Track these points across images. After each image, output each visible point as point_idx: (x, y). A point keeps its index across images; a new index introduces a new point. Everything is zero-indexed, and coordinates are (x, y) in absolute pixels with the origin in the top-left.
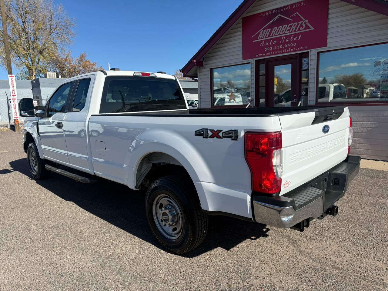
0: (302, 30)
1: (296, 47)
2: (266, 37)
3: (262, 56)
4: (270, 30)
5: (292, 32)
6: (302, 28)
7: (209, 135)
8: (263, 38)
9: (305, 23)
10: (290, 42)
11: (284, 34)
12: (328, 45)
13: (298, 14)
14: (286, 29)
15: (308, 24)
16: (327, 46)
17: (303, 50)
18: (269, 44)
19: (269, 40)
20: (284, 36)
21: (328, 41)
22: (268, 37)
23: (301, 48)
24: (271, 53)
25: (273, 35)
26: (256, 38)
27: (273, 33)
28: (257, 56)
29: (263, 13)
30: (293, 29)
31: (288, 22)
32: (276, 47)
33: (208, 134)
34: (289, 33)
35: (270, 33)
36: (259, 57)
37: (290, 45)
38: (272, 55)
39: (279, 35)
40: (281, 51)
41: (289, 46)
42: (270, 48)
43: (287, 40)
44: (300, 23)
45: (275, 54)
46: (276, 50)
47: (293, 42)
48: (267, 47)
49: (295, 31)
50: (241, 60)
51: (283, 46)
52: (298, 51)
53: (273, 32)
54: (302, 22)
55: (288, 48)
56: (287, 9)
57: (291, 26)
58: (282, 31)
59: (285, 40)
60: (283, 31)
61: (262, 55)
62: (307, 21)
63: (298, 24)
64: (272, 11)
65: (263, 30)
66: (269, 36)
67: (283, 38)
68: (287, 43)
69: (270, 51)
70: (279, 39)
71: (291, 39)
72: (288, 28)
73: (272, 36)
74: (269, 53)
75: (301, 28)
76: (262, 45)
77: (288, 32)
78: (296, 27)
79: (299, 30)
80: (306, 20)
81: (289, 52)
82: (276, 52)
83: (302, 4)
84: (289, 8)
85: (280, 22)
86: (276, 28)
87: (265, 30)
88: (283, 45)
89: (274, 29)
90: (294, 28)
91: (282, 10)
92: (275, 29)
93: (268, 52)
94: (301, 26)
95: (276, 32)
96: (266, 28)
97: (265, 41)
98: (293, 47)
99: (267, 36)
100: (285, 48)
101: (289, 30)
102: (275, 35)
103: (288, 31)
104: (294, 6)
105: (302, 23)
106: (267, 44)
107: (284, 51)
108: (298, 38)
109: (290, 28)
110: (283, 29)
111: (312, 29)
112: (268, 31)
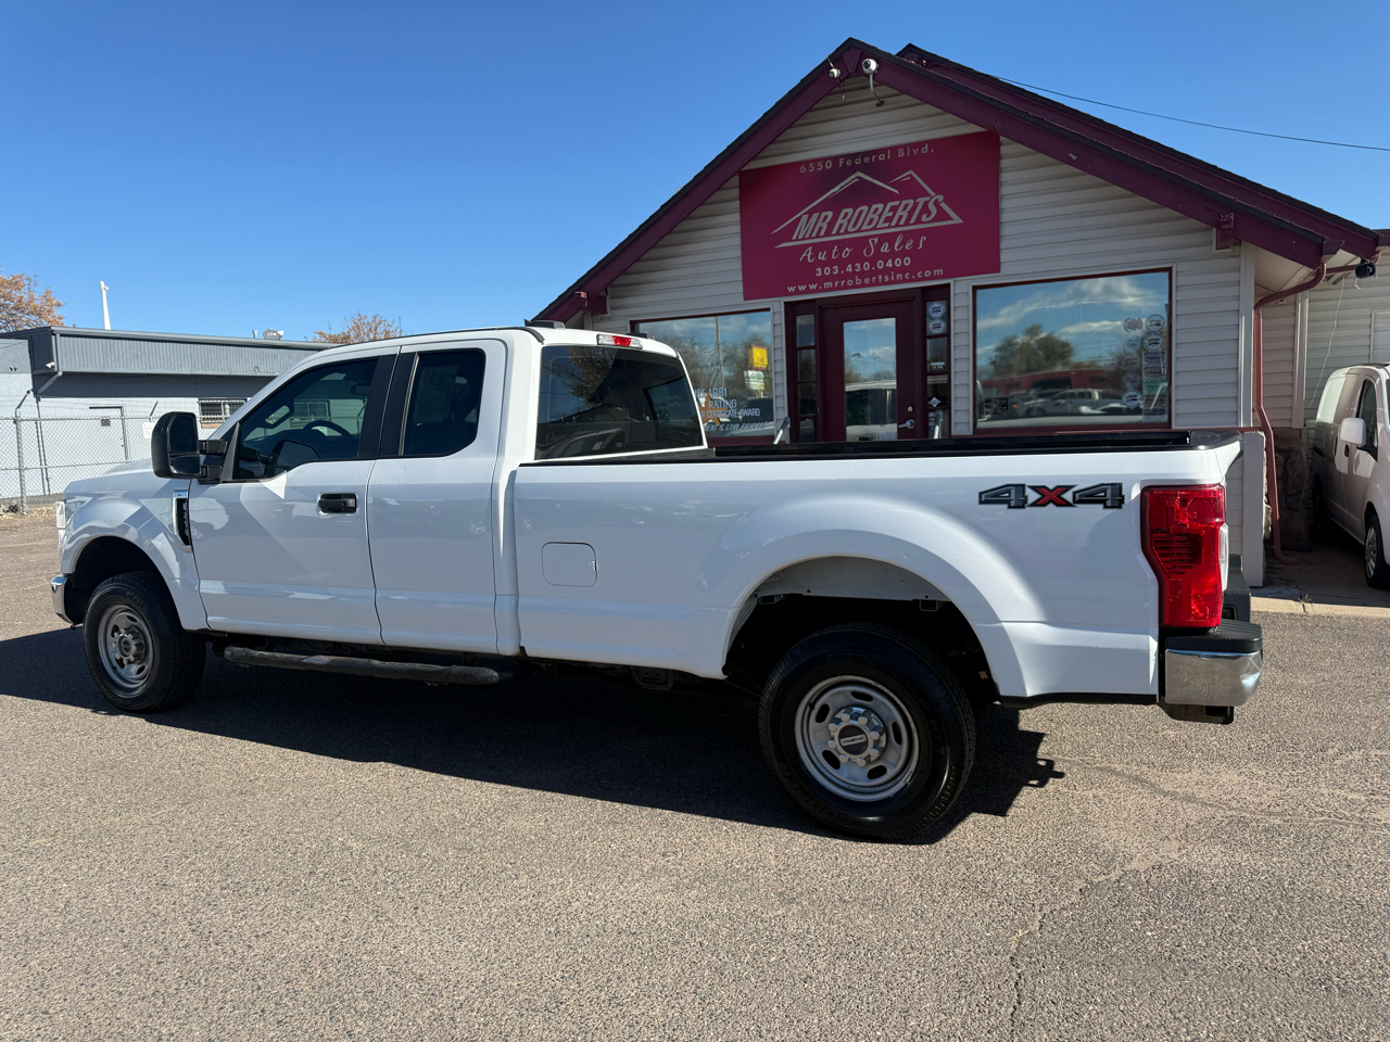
0: (927, 223)
1: (912, 269)
2: (818, 236)
3: (808, 291)
4: (830, 214)
5: (897, 225)
6: (927, 216)
7: (1030, 501)
8: (810, 238)
9: (936, 204)
10: (892, 255)
11: (874, 228)
12: (1004, 269)
14: (880, 216)
15: (944, 206)
16: (999, 271)
17: (932, 278)
18: (829, 255)
19: (828, 246)
20: (874, 236)
21: (1004, 257)
22: (825, 235)
23: (928, 273)
24: (836, 283)
25: (842, 231)
26: (788, 234)
27: (841, 225)
28: (792, 289)
29: (807, 163)
30: (901, 217)
31: (885, 197)
32: (850, 266)
33: (1026, 497)
34: (889, 227)
35: (831, 225)
36: (797, 292)
37: (893, 262)
38: (839, 288)
39: (859, 230)
40: (867, 280)
41: (891, 265)
42: (832, 270)
43: (885, 249)
44: (921, 201)
45: (846, 287)
46: (852, 275)
47: (902, 254)
48: (822, 265)
49: (907, 223)
50: (738, 301)
51: (873, 263)
52: (917, 280)
53: (839, 221)
54: (927, 199)
55: (886, 271)
56: (882, 157)
57: (894, 209)
58: (868, 221)
59: (878, 247)
60: (872, 220)
61: (808, 287)
62: (941, 198)
63: (916, 204)
64: (835, 159)
65: (810, 213)
66: (828, 233)
67: (873, 242)
68: (885, 257)
69: (832, 278)
70: (859, 244)
71: (896, 245)
72: (887, 214)
73: (838, 233)
74: (827, 284)
75: (924, 216)
76: (806, 257)
77: (887, 225)
78: (911, 213)
79: (918, 221)
80: (937, 194)
81: (890, 283)
82: (850, 283)
83: (925, 150)
84: (886, 157)
85: (861, 195)
86: (850, 210)
87: (816, 215)
88: (873, 261)
89: (842, 214)
90: (905, 214)
91: (867, 160)
92: (846, 214)
93: (824, 278)
94: (925, 209)
95: (849, 221)
96: (819, 209)
97: (817, 248)
98: (903, 269)
99: (822, 234)
100: (877, 272)
101: (888, 220)
102: (846, 232)
103: (885, 222)
104: (901, 154)
105: (926, 203)
106: (822, 257)
107: (876, 280)
108: (916, 244)
109: (891, 214)
110: (870, 216)
111: (957, 220)
112: (826, 217)
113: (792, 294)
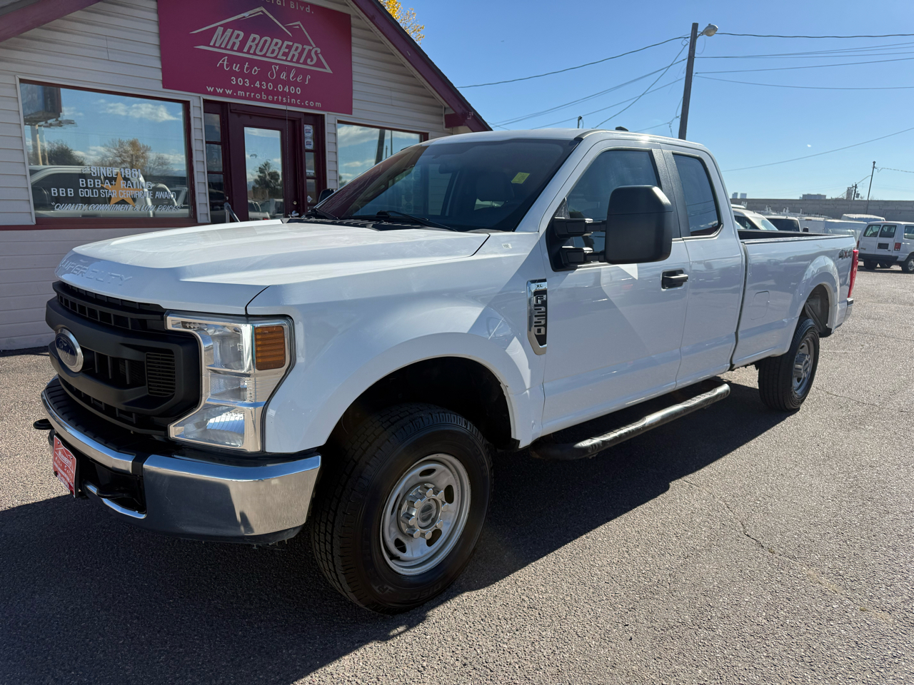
0: (310, 66)
1: (302, 98)
2: (232, 49)
3: (224, 95)
4: (242, 33)
5: (291, 61)
6: (311, 61)
8: (225, 48)
9: (316, 54)
10: (288, 83)
11: (276, 58)
12: (355, 112)
13: (301, 26)
14: (280, 49)
15: (320, 55)
16: (351, 113)
17: (314, 108)
18: (242, 68)
19: (241, 61)
20: (276, 64)
21: (355, 105)
22: (238, 51)
23: (312, 104)
24: (248, 94)
25: (252, 52)
26: (206, 39)
27: (251, 47)
28: (210, 89)
30: (294, 55)
31: (284, 37)
32: (258, 82)
34: (286, 60)
35: (243, 43)
36: (215, 93)
37: (289, 89)
38: (249, 98)
39: (264, 56)
40: (270, 98)
41: (287, 91)
42: (244, 82)
43: (283, 76)
44: (307, 48)
45: (255, 99)
46: (260, 90)
47: (296, 84)
48: (237, 75)
49: (298, 62)
50: (157, 87)
51: (275, 86)
52: (305, 107)
53: (249, 43)
54: (311, 48)
55: (283, 94)
57: (289, 47)
58: (271, 50)
59: (279, 73)
60: (273, 52)
61: (215, 89)
62: (319, 50)
63: (303, 50)
65: (226, 27)
66: (240, 50)
67: (275, 68)
68: (284, 83)
69: (243, 88)
70: (265, 66)
71: (291, 76)
72: (284, 50)
73: (248, 52)
74: (241, 93)
75: (309, 60)
77: (284, 58)
78: (301, 54)
79: (305, 63)
80: (317, 47)
81: (287, 104)
82: (258, 96)
83: (308, 10)
84: (282, 4)
86: (258, 37)
87: (230, 31)
88: (275, 84)
89: (252, 38)
90: (297, 54)
92: (255, 38)
93: (236, 88)
94: (309, 56)
95: (257, 45)
96: (233, 26)
97: (232, 60)
98: (295, 96)
99: (235, 48)
100: (278, 93)
101: (285, 54)
102: (255, 54)
103: (283, 55)
104: (292, 6)
105: (310, 51)
106: (236, 68)
107: (278, 99)
108: (304, 79)
109: (287, 50)
110: (272, 47)
111: (329, 70)
112: (238, 35)
113: (210, 93)
